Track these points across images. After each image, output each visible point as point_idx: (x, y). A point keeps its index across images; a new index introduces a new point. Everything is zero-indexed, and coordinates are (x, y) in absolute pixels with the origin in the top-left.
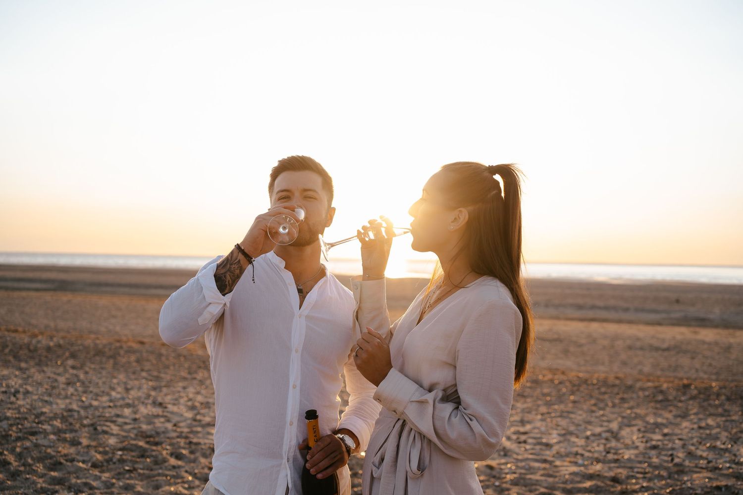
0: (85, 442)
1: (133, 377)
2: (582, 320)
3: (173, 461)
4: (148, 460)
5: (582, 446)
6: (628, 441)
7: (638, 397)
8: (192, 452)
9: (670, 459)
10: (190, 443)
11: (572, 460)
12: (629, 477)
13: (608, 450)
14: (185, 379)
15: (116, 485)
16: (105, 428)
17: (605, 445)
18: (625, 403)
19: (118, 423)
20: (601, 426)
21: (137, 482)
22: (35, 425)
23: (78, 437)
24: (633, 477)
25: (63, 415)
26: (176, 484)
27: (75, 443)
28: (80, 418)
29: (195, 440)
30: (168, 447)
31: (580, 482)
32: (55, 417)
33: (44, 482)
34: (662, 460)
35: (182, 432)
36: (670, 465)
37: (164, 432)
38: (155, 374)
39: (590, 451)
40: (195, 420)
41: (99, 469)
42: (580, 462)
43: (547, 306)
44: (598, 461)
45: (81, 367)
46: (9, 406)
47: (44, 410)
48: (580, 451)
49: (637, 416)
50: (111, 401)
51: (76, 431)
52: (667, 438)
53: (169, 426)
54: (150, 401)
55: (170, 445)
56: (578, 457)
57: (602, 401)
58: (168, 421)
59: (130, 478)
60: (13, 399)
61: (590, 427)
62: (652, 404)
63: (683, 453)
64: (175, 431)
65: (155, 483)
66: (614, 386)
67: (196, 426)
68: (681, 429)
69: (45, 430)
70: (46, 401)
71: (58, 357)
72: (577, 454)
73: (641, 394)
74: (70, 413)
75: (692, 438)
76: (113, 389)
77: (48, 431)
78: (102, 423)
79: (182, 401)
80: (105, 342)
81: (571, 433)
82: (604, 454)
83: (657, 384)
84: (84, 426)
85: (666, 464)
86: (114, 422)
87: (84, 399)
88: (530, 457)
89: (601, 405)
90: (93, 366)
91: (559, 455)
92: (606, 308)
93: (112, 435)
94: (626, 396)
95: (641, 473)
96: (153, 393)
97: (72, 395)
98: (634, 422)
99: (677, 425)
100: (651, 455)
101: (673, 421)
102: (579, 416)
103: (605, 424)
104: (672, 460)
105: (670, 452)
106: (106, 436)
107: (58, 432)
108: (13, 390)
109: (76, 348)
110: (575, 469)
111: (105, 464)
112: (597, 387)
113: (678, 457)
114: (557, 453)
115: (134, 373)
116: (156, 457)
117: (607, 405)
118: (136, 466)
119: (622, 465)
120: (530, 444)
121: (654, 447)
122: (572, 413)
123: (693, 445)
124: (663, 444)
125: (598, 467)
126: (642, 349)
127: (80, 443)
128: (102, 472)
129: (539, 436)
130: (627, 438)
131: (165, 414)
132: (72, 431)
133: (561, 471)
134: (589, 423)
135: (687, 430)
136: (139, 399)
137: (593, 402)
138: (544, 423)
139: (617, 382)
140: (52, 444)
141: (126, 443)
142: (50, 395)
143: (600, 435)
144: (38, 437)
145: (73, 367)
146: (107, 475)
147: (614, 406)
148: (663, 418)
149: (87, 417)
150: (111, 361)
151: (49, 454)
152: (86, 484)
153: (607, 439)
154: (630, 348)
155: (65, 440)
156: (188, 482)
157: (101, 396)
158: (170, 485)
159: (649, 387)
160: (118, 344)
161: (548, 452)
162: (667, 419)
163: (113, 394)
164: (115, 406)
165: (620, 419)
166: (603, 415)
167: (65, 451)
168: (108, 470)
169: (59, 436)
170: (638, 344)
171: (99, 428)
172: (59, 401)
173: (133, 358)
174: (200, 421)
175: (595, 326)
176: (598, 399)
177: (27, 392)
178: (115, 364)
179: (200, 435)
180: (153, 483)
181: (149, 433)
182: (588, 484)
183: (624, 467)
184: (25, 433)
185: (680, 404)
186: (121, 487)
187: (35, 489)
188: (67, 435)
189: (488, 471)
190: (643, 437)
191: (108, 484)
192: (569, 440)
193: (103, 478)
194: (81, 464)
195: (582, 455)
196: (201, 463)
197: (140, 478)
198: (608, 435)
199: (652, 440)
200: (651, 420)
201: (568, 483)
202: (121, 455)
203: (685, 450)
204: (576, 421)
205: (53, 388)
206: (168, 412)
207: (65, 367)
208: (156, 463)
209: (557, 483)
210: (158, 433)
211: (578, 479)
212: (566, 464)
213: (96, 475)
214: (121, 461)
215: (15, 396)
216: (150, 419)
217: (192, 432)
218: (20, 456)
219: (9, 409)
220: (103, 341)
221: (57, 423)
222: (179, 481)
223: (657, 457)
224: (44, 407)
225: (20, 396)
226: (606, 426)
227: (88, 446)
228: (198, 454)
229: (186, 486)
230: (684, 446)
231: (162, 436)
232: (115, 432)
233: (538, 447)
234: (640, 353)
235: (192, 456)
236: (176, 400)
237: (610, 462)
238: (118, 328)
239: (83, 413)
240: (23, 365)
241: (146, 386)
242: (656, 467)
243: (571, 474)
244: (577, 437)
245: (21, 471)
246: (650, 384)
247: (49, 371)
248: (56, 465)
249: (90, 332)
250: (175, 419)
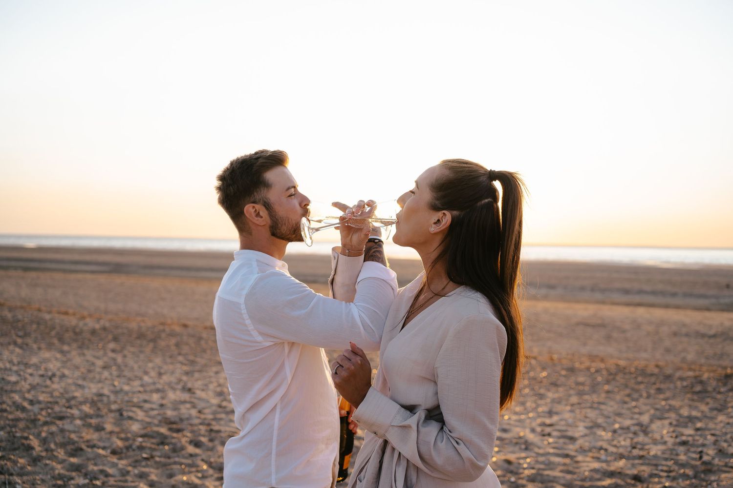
0: (109, 427)
1: (169, 361)
2: (628, 304)
3: (191, 449)
4: (166, 447)
5: (608, 440)
6: (657, 436)
7: (676, 387)
8: (211, 440)
9: (698, 456)
10: (211, 430)
11: (596, 455)
12: (652, 476)
13: (634, 445)
15: (132, 473)
16: (131, 414)
17: (632, 439)
18: (661, 393)
19: (144, 409)
20: (632, 418)
21: (152, 470)
22: (64, 409)
23: (103, 423)
24: (656, 475)
25: (93, 399)
26: (190, 472)
27: (99, 428)
28: (109, 403)
29: (216, 428)
30: (189, 434)
31: (599, 480)
32: (85, 402)
33: (62, 468)
34: (689, 457)
35: (205, 419)
36: (698, 463)
37: (188, 419)
38: (192, 358)
39: (615, 446)
40: (220, 406)
41: (117, 456)
42: (603, 457)
43: (593, 290)
44: (621, 457)
45: (121, 351)
46: (44, 389)
47: (77, 394)
48: (605, 445)
49: (672, 409)
50: (142, 386)
51: (102, 416)
52: (699, 433)
53: (194, 412)
54: (180, 387)
55: (191, 432)
56: (602, 452)
57: (637, 391)
58: (194, 407)
59: (147, 466)
60: (48, 382)
61: (618, 419)
62: (689, 396)
63: (714, 449)
64: (199, 418)
65: (168, 472)
66: (652, 375)
67: (220, 413)
68: (716, 424)
69: (73, 415)
70: (79, 385)
71: (101, 339)
72: (601, 448)
73: (679, 384)
74: (100, 398)
75: (726, 434)
76: (146, 373)
77: (76, 416)
78: (128, 408)
79: (211, 387)
80: (149, 324)
81: (598, 426)
82: (629, 449)
83: (697, 373)
84: (111, 411)
85: (693, 462)
86: (140, 407)
87: (116, 383)
89: (636, 396)
90: (132, 349)
91: (582, 451)
92: (654, 293)
93: (137, 420)
94: (662, 386)
95: (666, 471)
96: (184, 378)
97: (106, 379)
98: (666, 415)
99: (712, 418)
100: (679, 452)
101: (708, 414)
102: (611, 407)
103: (636, 416)
104: (701, 458)
105: (700, 449)
106: (130, 422)
107: (85, 417)
108: (50, 374)
109: (120, 331)
110: (596, 465)
111: (124, 451)
112: (634, 376)
113: (708, 455)
114: (581, 447)
115: (171, 357)
116: (175, 444)
117: (641, 396)
118: (155, 453)
119: (647, 462)
120: (554, 437)
121: (684, 443)
122: (603, 404)
123: (725, 441)
124: (694, 440)
125: (622, 463)
126: (687, 335)
127: (103, 429)
128: (120, 459)
129: (564, 428)
130: (657, 432)
131: (193, 400)
132: (98, 416)
133: (583, 466)
134: (619, 415)
135: (722, 425)
136: (169, 384)
137: (628, 391)
138: (572, 415)
139: (656, 371)
140: (76, 429)
141: (149, 429)
142: (84, 379)
143: (628, 428)
144: (65, 422)
145: (113, 351)
146: (124, 462)
147: (648, 397)
148: (699, 411)
149: (115, 402)
150: (151, 345)
151: (72, 439)
152: (102, 471)
153: (635, 433)
154: (675, 334)
155: (90, 426)
156: (202, 471)
157: (133, 381)
158: (184, 473)
159: (688, 377)
160: (161, 327)
161: (571, 447)
162: (702, 412)
163: (146, 378)
164: (145, 391)
165: (652, 411)
166: (635, 407)
167: (88, 437)
168: (127, 457)
169: (85, 421)
170: (684, 330)
171: (125, 414)
172: (92, 385)
173: (173, 341)
174: (225, 407)
175: (641, 311)
176: (633, 389)
177: (63, 376)
178: (155, 347)
179: (222, 422)
181: (173, 420)
182: (607, 482)
183: (648, 464)
184: (55, 418)
185: (719, 396)
186: (136, 475)
187: (52, 475)
188: (93, 421)
189: (506, 465)
190: (673, 432)
191: (124, 472)
192: (595, 434)
193: (120, 466)
194: (101, 451)
195: (606, 450)
196: (217, 451)
197: (156, 466)
198: (636, 428)
199: (682, 435)
200: (685, 412)
201: (588, 480)
202: (141, 442)
203: (716, 447)
204: (606, 413)
205: (89, 371)
206: (195, 398)
207: (105, 350)
208: (174, 450)
209: (575, 480)
210: (181, 420)
211: (597, 476)
212: (588, 459)
213: (114, 462)
214: (141, 448)
215: (51, 379)
216: (176, 405)
217: (215, 419)
218: (44, 441)
219: (43, 392)
220: (147, 324)
221: (86, 408)
222: (194, 469)
223: (685, 454)
224: (76, 391)
225: (56, 379)
226: (637, 419)
227: (111, 433)
228: (217, 442)
229: (200, 475)
230: (715, 443)
231: (186, 422)
232: (139, 418)
233: (562, 441)
234: (685, 339)
235: (210, 444)
236: (206, 385)
237: (634, 458)
239: (112, 398)
240: (66, 348)
241: (180, 370)
242: (683, 466)
243: (592, 471)
244: (604, 430)
245: (42, 456)
246: (691, 374)
247: (89, 354)
248: (77, 451)
250: (201, 405)
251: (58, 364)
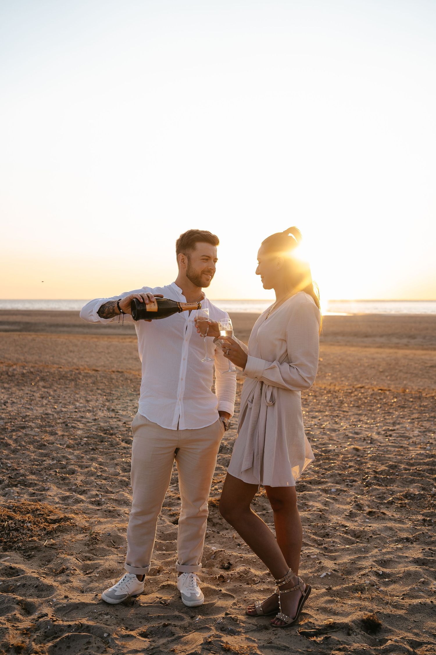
0: (60, 433)
1: (91, 393)
3: (124, 445)
4: (106, 443)
14: (131, 395)
16: (74, 425)
19: (82, 422)
21: (99, 456)
23: (55, 430)
25: (42, 417)
26: (126, 457)
28: (55, 419)
32: (36, 418)
33: (35, 455)
38: (108, 391)
45: (50, 387)
47: (28, 414)
51: (53, 426)
53: (120, 424)
55: (121, 435)
64: (126, 426)
65: (112, 456)
69: (31, 426)
70: (28, 409)
71: (32, 380)
74: (47, 416)
76: (77, 401)
77: (33, 426)
78: (70, 422)
80: (66, 370)
84: (58, 424)
86: (79, 421)
87: (55, 407)
88: (390, 444)
90: (59, 386)
93: (79, 429)
96: (107, 404)
97: (46, 404)
106: (75, 429)
107: (41, 427)
109: (44, 374)
111: (76, 446)
115: (92, 391)
116: (111, 442)
120: (394, 437)
127: (57, 434)
128: (75, 450)
132: (50, 426)
136: (97, 407)
140: (37, 434)
141: (90, 434)
142: (30, 404)
144: (27, 430)
145: (44, 387)
146: (78, 452)
149: (59, 419)
150: (73, 383)
151: (36, 439)
152: (64, 457)
155: (46, 432)
157: (68, 406)
158: (122, 457)
160: (77, 372)
163: (78, 404)
167: (46, 439)
168: (78, 450)
169: (41, 430)
171: (68, 425)
172: (38, 409)
173: (90, 381)
177: (14, 403)
178: (76, 385)
180: (110, 457)
181: (105, 428)
187: (30, 459)
188: (47, 429)
191: (79, 457)
193: (75, 454)
194: (59, 446)
197: (101, 454)
202: (87, 441)
205: (32, 400)
206: (119, 415)
207: (38, 387)
208: (113, 445)
210: (113, 428)
213: (70, 452)
214: (88, 444)
215: (5, 405)
216: (106, 419)
218: (16, 441)
219: (3, 413)
220: (65, 369)
221: (39, 422)
227: (63, 435)
231: (116, 429)
232: (81, 427)
236: (125, 407)
238: (75, 361)
239: (56, 415)
241: (101, 399)
245: (18, 449)
247: (27, 389)
248: (42, 446)
249: (54, 363)
250: (124, 419)
251: (6, 396)
